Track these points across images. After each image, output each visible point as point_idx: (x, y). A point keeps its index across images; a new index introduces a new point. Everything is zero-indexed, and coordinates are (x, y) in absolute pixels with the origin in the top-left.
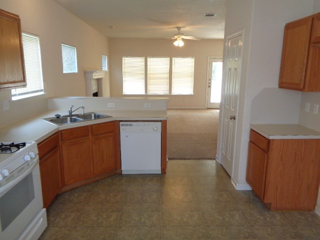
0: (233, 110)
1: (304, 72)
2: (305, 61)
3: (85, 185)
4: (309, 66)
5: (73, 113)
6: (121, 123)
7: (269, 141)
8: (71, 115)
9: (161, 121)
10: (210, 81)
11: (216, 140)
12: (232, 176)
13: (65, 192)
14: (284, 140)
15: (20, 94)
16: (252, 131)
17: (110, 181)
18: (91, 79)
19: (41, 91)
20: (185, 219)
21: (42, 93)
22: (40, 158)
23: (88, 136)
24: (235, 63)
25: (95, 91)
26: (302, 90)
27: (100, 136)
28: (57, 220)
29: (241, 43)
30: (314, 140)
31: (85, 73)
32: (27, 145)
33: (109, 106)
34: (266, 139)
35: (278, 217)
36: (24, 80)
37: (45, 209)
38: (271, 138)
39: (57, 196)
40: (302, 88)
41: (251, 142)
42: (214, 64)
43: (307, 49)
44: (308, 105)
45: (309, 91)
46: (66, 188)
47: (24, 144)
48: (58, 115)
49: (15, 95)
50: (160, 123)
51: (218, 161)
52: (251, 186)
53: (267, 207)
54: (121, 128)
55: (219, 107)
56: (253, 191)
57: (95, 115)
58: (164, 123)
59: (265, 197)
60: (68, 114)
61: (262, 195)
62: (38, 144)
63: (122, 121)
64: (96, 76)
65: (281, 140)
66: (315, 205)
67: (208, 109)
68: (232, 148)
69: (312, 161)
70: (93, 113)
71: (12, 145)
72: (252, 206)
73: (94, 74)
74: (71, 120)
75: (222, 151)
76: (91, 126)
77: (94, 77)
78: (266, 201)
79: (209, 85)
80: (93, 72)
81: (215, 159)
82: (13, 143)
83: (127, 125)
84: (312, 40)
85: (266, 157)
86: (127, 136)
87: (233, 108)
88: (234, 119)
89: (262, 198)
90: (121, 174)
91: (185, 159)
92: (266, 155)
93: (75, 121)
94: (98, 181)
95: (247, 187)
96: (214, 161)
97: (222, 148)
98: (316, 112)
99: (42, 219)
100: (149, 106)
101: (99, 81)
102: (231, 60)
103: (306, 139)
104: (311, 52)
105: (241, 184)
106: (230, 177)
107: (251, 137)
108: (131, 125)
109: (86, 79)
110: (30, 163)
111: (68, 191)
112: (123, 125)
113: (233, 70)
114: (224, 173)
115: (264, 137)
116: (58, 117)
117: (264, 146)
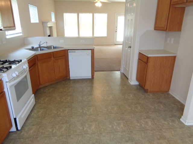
0: (130, 43)
1: (167, 21)
2: (168, 15)
3: (51, 85)
4: (169, 17)
5: (41, 46)
6: (69, 51)
7: (148, 58)
8: (40, 47)
9: (91, 49)
10: (116, 28)
11: (121, 61)
12: (129, 78)
13: (40, 88)
14: (155, 57)
15: (10, 35)
16: (140, 53)
17: (64, 83)
18: (46, 27)
19: (21, 33)
20: (105, 98)
21: (21, 34)
22: (29, 68)
23: (51, 58)
24: (131, 16)
25: (49, 34)
26: (165, 30)
27: (57, 58)
28: (39, 101)
29: (135, 5)
30: (170, 56)
31: (43, 23)
32: (22, 61)
33: (60, 42)
34: (147, 56)
35: (151, 95)
36: (14, 26)
37: (33, 95)
38: (149, 56)
39: (37, 90)
40: (165, 29)
41: (139, 59)
42: (119, 17)
43: (169, 8)
44: (169, 39)
45: (169, 31)
46: (41, 87)
47: (21, 61)
48: (33, 47)
49: (8, 35)
50: (91, 50)
51: (121, 71)
52: (138, 82)
53: (146, 91)
54: (69, 53)
55: (122, 43)
56: (140, 85)
57: (53, 47)
58: (93, 51)
59: (145, 86)
60: (38, 46)
61: (144, 85)
62: (28, 61)
63: (69, 50)
64: (49, 25)
65: (154, 57)
66: (169, 89)
67: (115, 45)
68: (129, 66)
69: (169, 67)
70: (52, 46)
71: (15, 61)
72: (138, 91)
73: (48, 24)
74: (41, 50)
75: (124, 66)
76: (53, 52)
77: (48, 26)
78: (146, 88)
79: (116, 30)
80: (47, 22)
81: (120, 70)
82: (15, 60)
83: (72, 52)
84: (172, 3)
85: (146, 66)
86: (73, 58)
87: (130, 42)
88: (131, 48)
89: (144, 87)
90: (70, 79)
91: (104, 71)
92: (146, 65)
93: (43, 50)
94: (57, 83)
95: (136, 83)
96: (119, 72)
97: (124, 64)
98: (172, 42)
99: (33, 99)
100: (83, 41)
101: (51, 28)
102: (129, 14)
103: (166, 56)
104: (171, 10)
105: (133, 81)
106: (128, 79)
107: (139, 56)
108: (75, 52)
109: (43, 27)
110: (26, 70)
111: (42, 88)
112: (70, 52)
113: (130, 20)
114: (125, 77)
115: (146, 56)
116: (33, 48)
117: (145, 60)
